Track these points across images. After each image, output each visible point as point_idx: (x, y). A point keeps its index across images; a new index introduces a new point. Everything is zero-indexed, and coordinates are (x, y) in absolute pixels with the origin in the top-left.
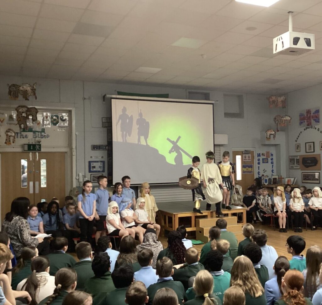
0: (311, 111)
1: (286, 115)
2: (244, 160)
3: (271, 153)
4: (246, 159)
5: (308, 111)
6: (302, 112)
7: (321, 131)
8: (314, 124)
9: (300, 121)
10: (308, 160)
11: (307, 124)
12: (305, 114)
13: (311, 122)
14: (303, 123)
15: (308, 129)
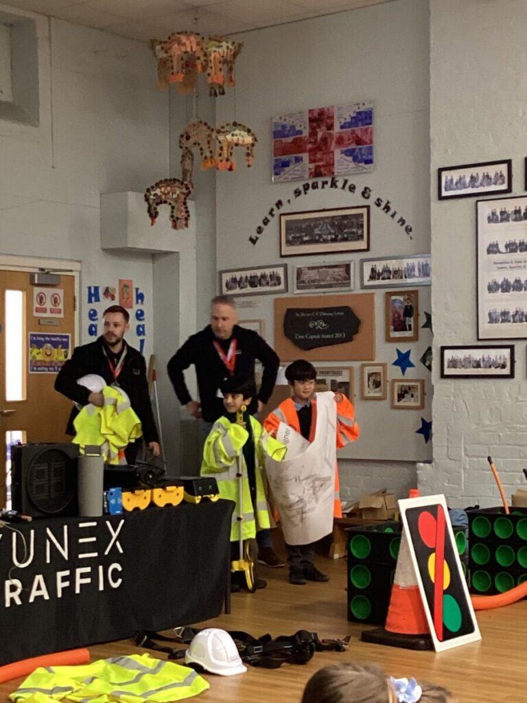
0: (332, 118)
1: (235, 124)
2: (38, 310)
3: (137, 289)
4: (44, 311)
5: (318, 117)
6: (288, 120)
7: (378, 200)
8: (346, 170)
9: (278, 157)
10: (315, 319)
11: (310, 169)
12: (300, 126)
13: (331, 163)
14: (291, 163)
15: (316, 190)
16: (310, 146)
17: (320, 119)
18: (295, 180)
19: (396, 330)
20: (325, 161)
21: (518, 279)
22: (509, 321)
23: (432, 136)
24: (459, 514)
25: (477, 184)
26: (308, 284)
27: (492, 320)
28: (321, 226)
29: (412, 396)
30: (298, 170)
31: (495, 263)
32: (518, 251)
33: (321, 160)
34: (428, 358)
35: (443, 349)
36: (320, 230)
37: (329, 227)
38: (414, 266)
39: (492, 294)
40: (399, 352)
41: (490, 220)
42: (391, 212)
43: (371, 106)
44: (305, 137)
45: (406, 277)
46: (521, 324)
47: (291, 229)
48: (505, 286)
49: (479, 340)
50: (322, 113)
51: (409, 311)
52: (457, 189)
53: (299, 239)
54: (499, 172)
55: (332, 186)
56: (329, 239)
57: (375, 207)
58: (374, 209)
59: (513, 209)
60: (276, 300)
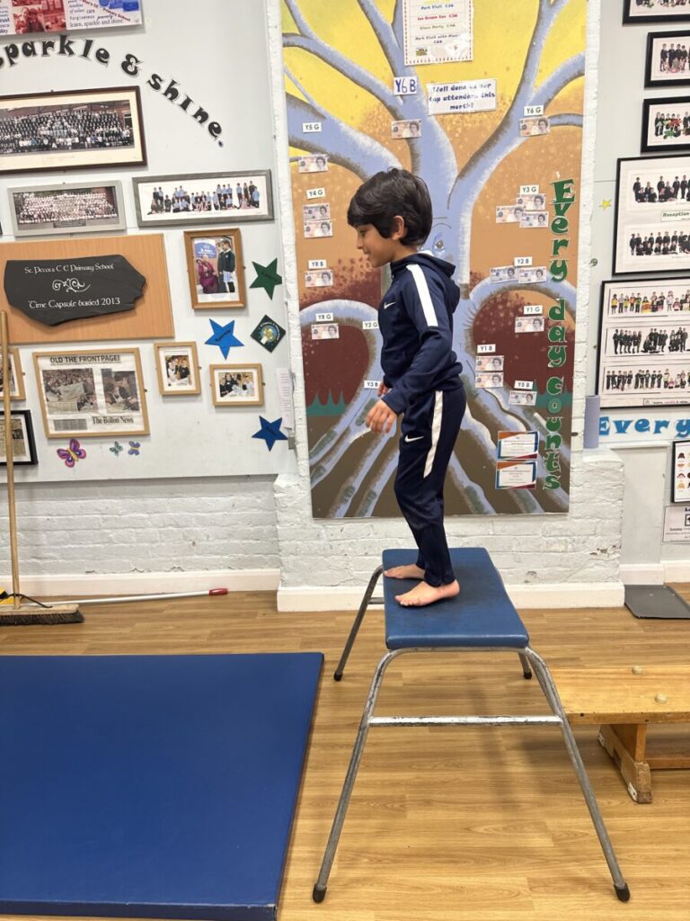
7: (155, 77)
8: (90, 21)
10: (63, 276)
11: (16, 16)
13: (58, 6)
15: (31, 58)
20: (44, 2)
26: (39, 221)
28: (49, 121)
34: (264, 332)
36: (50, 129)
37: (66, 124)
40: (214, 325)
42: (181, 99)
45: (216, 208)
51: (228, 262)
56: (70, 144)
57: (151, 89)
58: (146, 91)
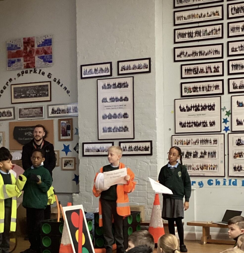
0: (34, 42)
5: (27, 41)
6: (14, 43)
7: (55, 79)
8: (41, 65)
9: (9, 59)
10: (27, 131)
11: (24, 64)
12: (20, 45)
13: (34, 62)
14: (15, 62)
15: (27, 74)
16: (24, 54)
17: (28, 42)
18: (17, 69)
19: (63, 136)
20: (31, 61)
21: (115, 113)
22: (112, 132)
23: (78, 51)
24: (91, 215)
25: (98, 72)
26: (24, 116)
27: (104, 131)
28: (29, 90)
29: (70, 164)
30: (19, 65)
31: (105, 106)
32: (115, 101)
33: (29, 61)
34: (77, 148)
35: (83, 144)
36: (29, 92)
37: (33, 90)
38: (71, 108)
39: (104, 120)
40: (64, 146)
41: (103, 88)
42: (60, 84)
43: (51, 37)
44: (22, 50)
45: (67, 113)
46: (116, 133)
47: (16, 91)
48: (109, 117)
49: (99, 140)
50: (29, 39)
51: (69, 128)
52: (89, 74)
53: (20, 96)
54: (107, 67)
55: (34, 73)
56: (33, 96)
57: (54, 82)
58: (53, 82)
59: (113, 83)
60: (10, 123)
